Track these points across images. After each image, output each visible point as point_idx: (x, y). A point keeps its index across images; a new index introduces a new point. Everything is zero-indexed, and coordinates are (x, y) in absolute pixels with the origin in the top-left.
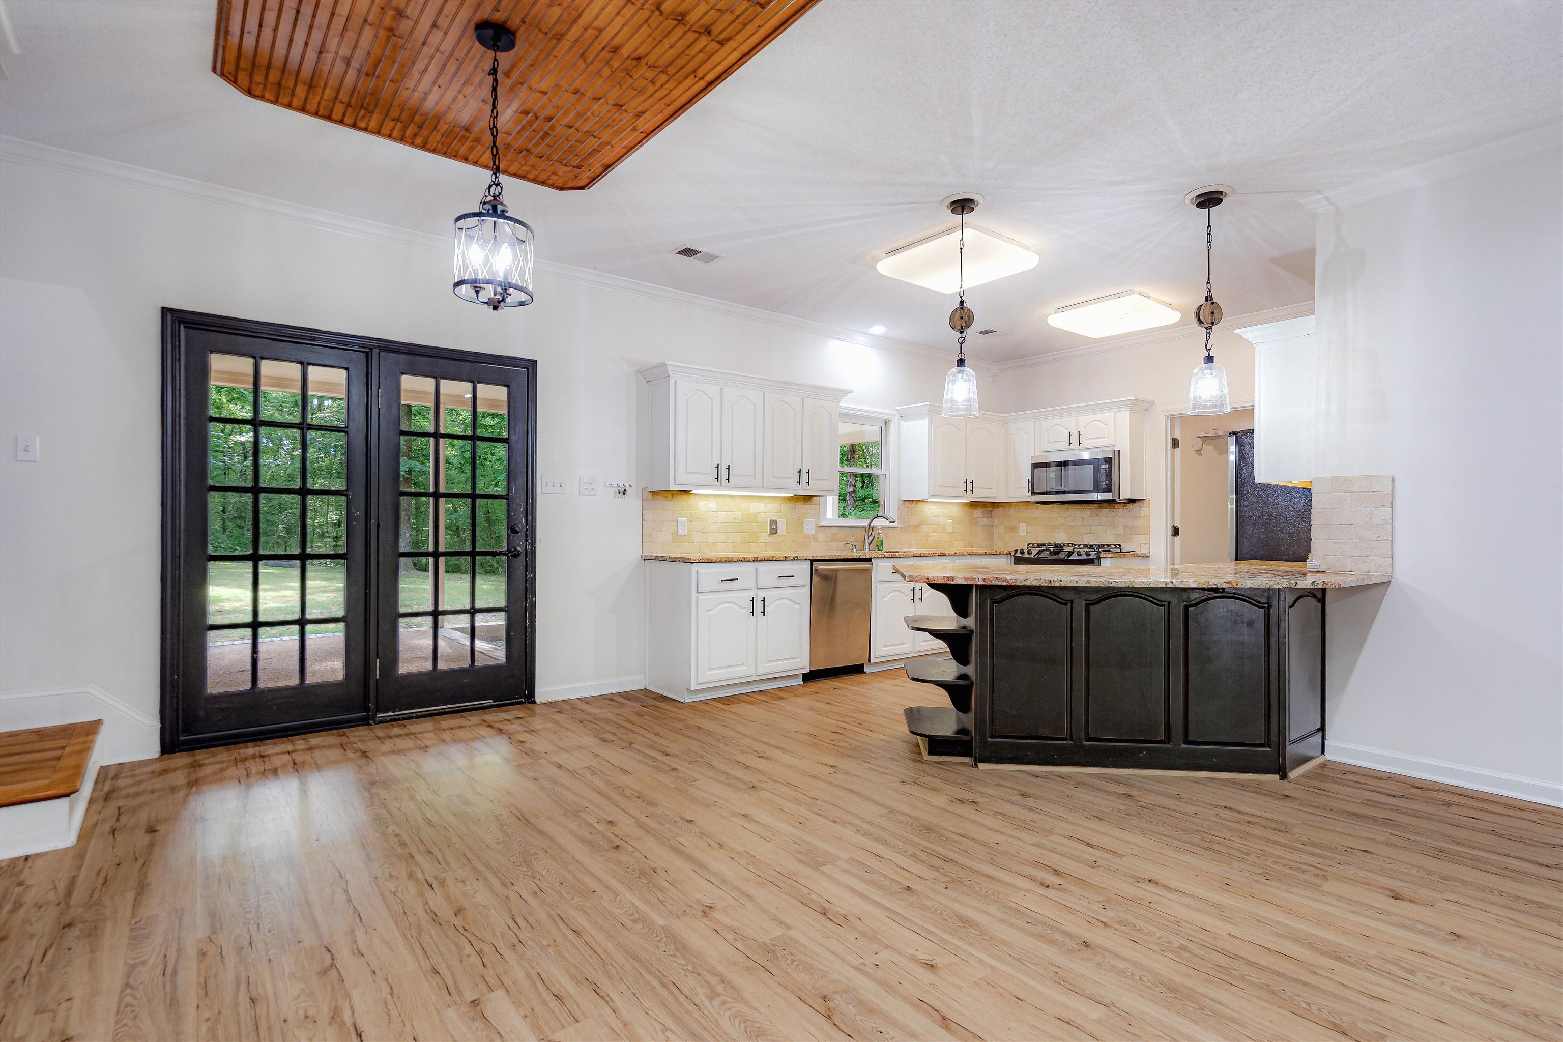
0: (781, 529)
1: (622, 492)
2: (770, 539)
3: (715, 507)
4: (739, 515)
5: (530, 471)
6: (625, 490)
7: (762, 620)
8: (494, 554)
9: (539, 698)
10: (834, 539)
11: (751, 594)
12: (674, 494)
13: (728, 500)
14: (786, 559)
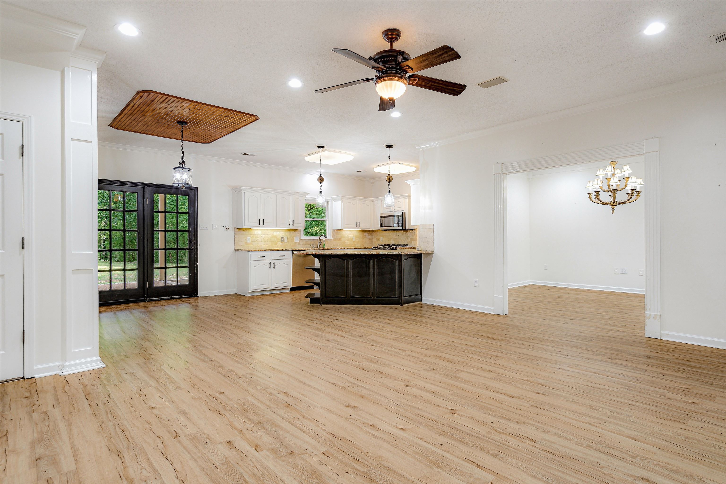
0: (286, 240)
1: (227, 229)
2: (282, 244)
3: (261, 233)
4: (270, 236)
5: (196, 223)
6: (228, 228)
7: (274, 270)
8: (184, 249)
9: (199, 296)
10: (306, 243)
11: (269, 262)
12: (246, 229)
13: (266, 231)
14: (282, 250)
